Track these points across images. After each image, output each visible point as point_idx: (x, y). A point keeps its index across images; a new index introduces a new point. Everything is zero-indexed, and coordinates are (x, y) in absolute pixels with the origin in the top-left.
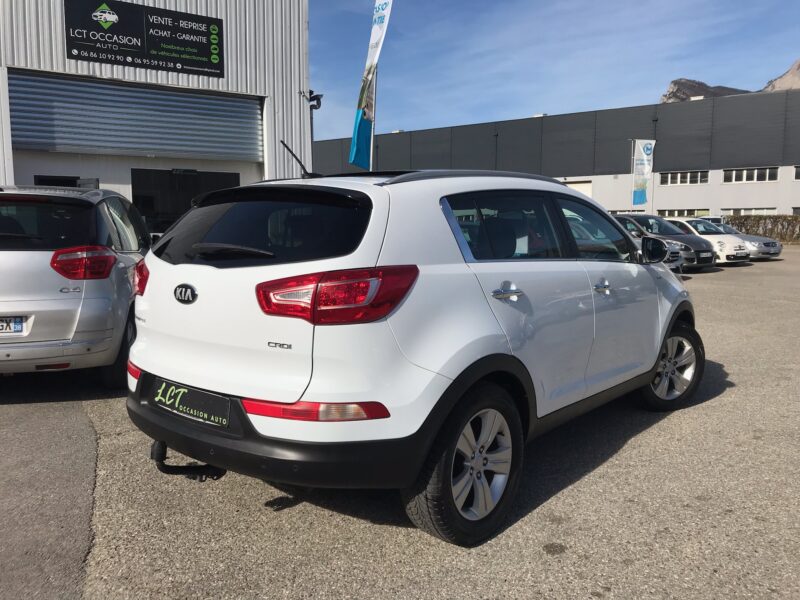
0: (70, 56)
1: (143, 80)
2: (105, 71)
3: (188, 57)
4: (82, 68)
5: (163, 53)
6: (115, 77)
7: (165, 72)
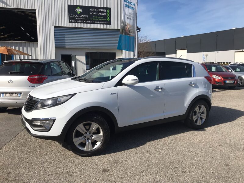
0: (69, 22)
1: (88, 27)
2: (78, 25)
3: (100, 19)
4: (73, 25)
5: (94, 19)
6: (81, 27)
7: (94, 24)
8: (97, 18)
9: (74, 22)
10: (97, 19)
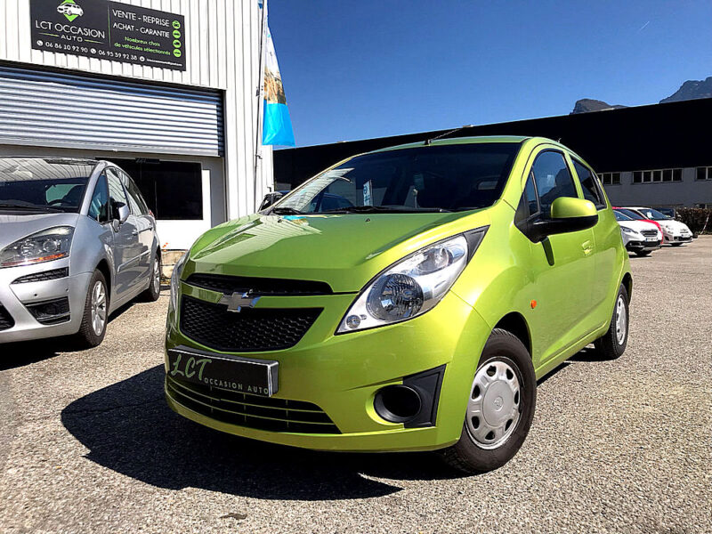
0: (35, 47)
1: (109, 72)
2: (71, 62)
3: (151, 50)
5: (126, 46)
6: (80, 68)
7: (129, 65)
8: (139, 45)
9: (54, 50)
10: (137, 48)
